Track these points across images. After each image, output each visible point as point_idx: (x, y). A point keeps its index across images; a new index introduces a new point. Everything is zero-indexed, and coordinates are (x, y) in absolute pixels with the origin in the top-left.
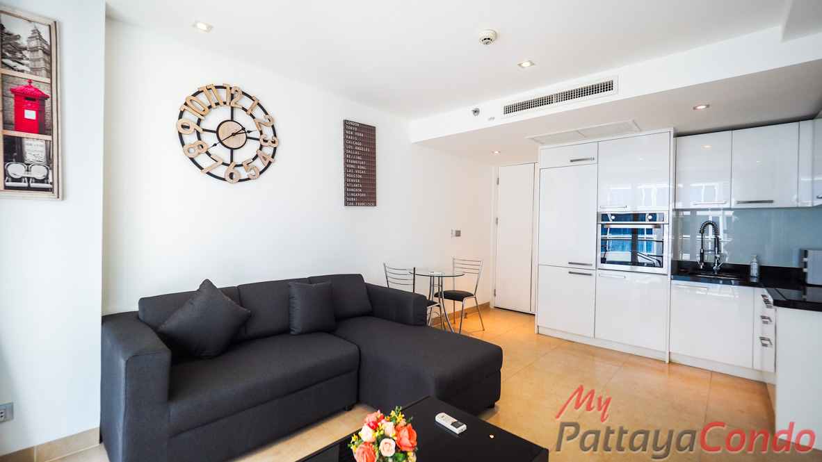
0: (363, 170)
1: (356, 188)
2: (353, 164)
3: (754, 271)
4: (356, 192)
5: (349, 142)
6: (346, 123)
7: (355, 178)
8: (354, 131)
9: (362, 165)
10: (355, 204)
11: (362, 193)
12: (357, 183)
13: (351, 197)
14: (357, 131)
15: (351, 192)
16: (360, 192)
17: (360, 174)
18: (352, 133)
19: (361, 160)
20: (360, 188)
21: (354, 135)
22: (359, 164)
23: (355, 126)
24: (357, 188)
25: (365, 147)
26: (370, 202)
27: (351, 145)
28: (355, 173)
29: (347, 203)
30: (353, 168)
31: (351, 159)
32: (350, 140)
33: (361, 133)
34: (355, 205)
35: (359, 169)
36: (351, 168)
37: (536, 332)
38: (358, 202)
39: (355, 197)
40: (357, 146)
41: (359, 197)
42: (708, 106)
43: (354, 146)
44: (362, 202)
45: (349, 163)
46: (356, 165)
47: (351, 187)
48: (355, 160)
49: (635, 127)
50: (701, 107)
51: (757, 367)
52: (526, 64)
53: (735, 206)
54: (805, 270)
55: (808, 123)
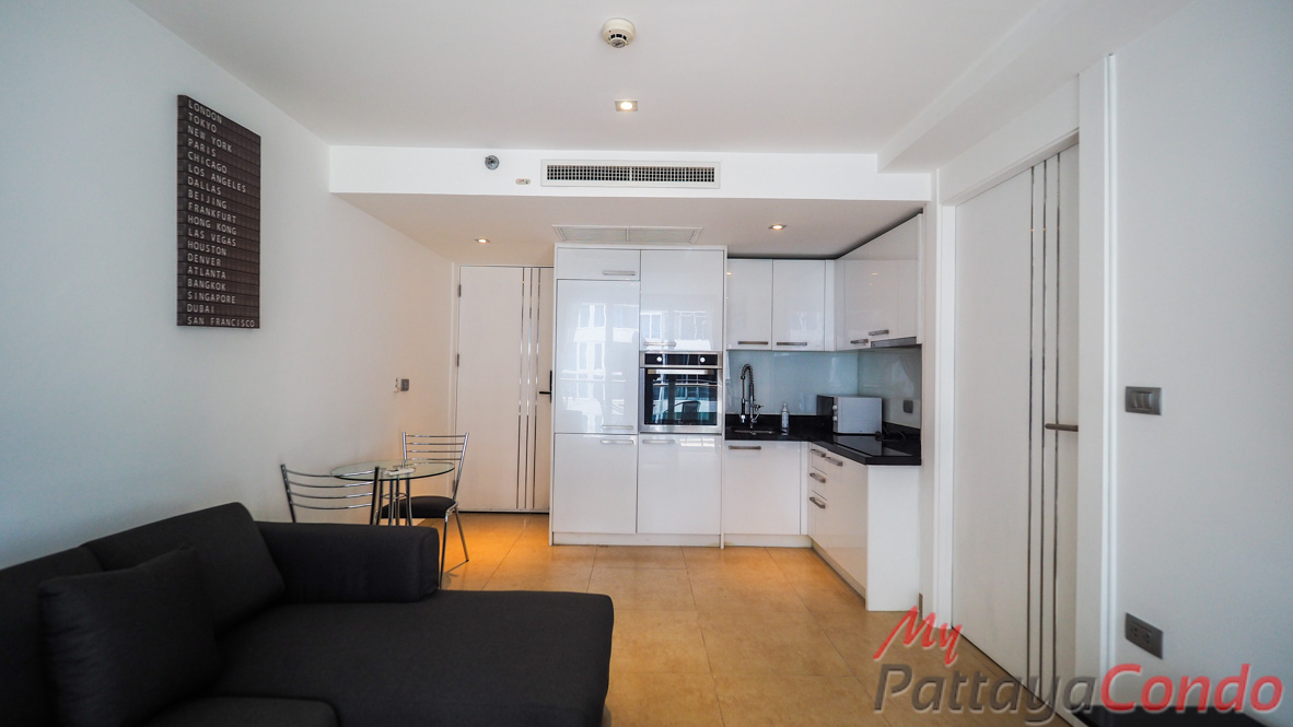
0: (231, 236)
1: (211, 279)
2: (205, 217)
3: (785, 423)
4: (211, 291)
5: (197, 158)
6: (185, 104)
7: (210, 255)
8: (208, 132)
9: (226, 223)
10: (208, 321)
11: (226, 293)
12: (215, 268)
13: (198, 302)
14: (216, 135)
15: (199, 290)
16: (221, 292)
17: (221, 245)
18: (203, 136)
19: (226, 211)
20: (221, 281)
21: (207, 143)
22: (221, 221)
23: (210, 120)
24: (215, 280)
25: (237, 181)
26: (246, 318)
27: (200, 165)
28: (211, 243)
29: (185, 318)
30: (205, 228)
31: (199, 202)
32: (198, 152)
33: (228, 142)
34: (207, 324)
35: (221, 233)
36: (200, 228)
37: (551, 543)
38: (215, 315)
39: (210, 303)
40: (217, 173)
41: (217, 304)
42: (784, 227)
43: (210, 171)
44: (221, 316)
45: (193, 213)
46: (214, 220)
47: (198, 277)
48: (210, 206)
49: (689, 238)
50: (778, 227)
51: (804, 532)
52: (626, 106)
53: (776, 348)
54: (835, 418)
55: (830, 263)
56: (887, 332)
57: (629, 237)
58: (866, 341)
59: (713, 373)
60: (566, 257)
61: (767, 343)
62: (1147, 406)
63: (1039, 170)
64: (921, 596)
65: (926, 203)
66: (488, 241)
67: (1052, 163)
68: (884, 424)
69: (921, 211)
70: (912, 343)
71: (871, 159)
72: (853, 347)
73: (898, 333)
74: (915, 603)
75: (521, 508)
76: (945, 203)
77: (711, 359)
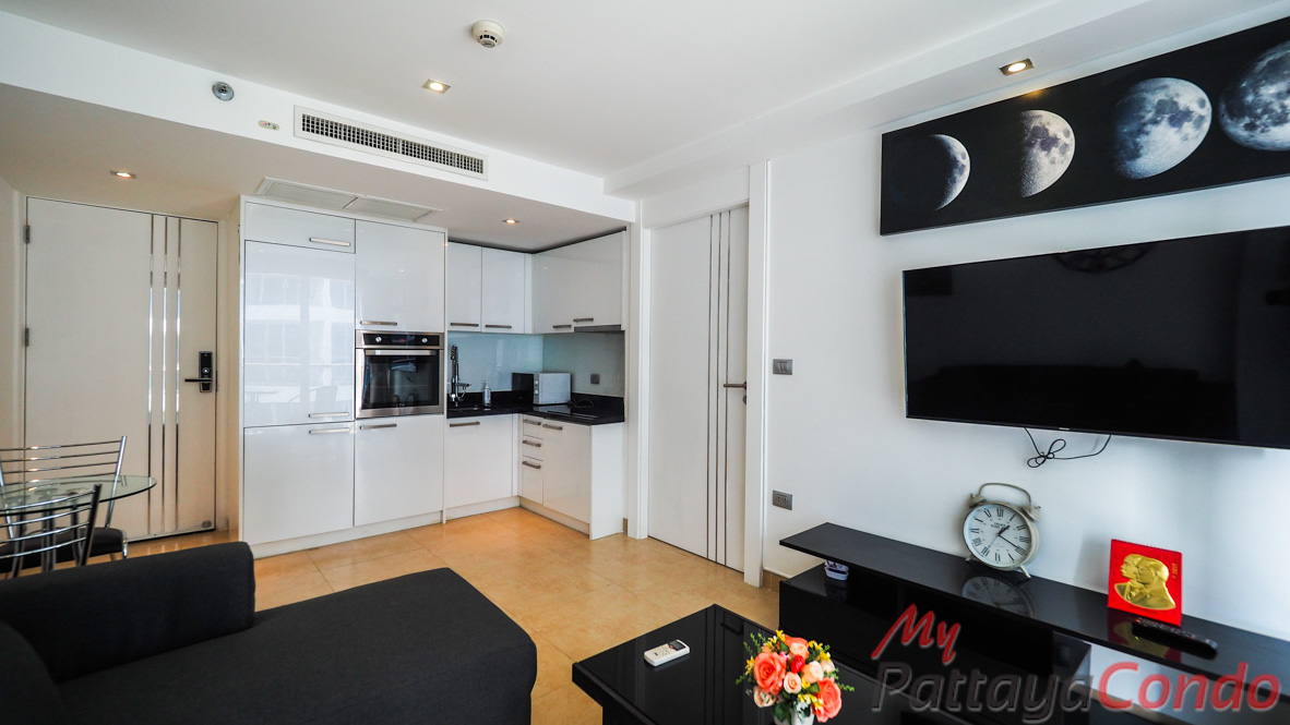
3: (487, 400)
42: (517, 222)
49: (419, 216)
50: (511, 222)
51: (515, 493)
52: (436, 86)
53: (485, 330)
54: (536, 392)
55: (529, 256)
56: (592, 320)
57: (349, 204)
58: (570, 326)
59: (434, 354)
60: (254, 214)
61: (477, 325)
62: (786, 370)
63: (716, 219)
64: (625, 522)
65: (630, 224)
66: (133, 176)
67: (725, 217)
68: (572, 394)
69: (625, 229)
70: (617, 329)
71: (599, 182)
72: (555, 331)
73: (601, 320)
74: (620, 529)
75: (156, 532)
76: (646, 227)
77: (434, 339)
